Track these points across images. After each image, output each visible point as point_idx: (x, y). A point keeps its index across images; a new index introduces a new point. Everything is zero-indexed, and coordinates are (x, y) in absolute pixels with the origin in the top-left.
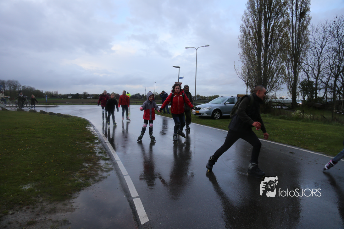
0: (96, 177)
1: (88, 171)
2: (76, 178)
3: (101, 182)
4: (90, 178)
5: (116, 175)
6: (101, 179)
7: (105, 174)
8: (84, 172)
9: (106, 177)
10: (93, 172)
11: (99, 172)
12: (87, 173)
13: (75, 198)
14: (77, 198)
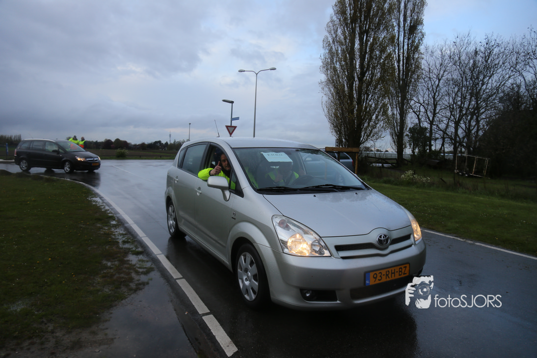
0: (131, 284)
1: (115, 275)
2: (99, 288)
3: (140, 291)
4: (122, 286)
5: (162, 279)
6: (141, 286)
7: (143, 278)
8: (109, 275)
9: (148, 283)
10: (122, 275)
11: (134, 275)
12: (115, 278)
13: (106, 321)
14: (109, 320)
